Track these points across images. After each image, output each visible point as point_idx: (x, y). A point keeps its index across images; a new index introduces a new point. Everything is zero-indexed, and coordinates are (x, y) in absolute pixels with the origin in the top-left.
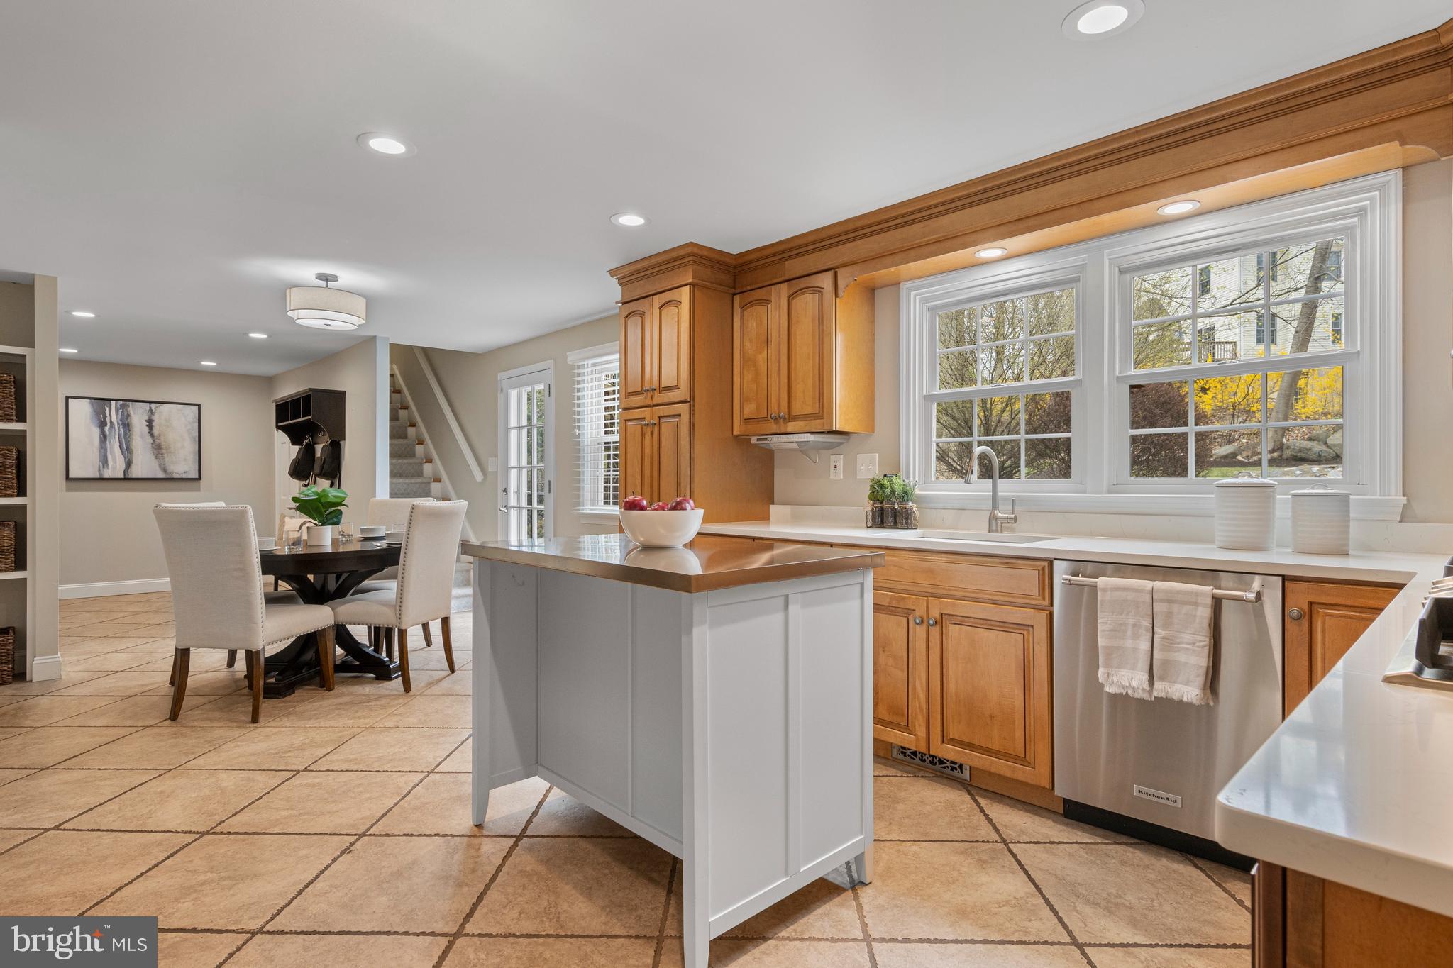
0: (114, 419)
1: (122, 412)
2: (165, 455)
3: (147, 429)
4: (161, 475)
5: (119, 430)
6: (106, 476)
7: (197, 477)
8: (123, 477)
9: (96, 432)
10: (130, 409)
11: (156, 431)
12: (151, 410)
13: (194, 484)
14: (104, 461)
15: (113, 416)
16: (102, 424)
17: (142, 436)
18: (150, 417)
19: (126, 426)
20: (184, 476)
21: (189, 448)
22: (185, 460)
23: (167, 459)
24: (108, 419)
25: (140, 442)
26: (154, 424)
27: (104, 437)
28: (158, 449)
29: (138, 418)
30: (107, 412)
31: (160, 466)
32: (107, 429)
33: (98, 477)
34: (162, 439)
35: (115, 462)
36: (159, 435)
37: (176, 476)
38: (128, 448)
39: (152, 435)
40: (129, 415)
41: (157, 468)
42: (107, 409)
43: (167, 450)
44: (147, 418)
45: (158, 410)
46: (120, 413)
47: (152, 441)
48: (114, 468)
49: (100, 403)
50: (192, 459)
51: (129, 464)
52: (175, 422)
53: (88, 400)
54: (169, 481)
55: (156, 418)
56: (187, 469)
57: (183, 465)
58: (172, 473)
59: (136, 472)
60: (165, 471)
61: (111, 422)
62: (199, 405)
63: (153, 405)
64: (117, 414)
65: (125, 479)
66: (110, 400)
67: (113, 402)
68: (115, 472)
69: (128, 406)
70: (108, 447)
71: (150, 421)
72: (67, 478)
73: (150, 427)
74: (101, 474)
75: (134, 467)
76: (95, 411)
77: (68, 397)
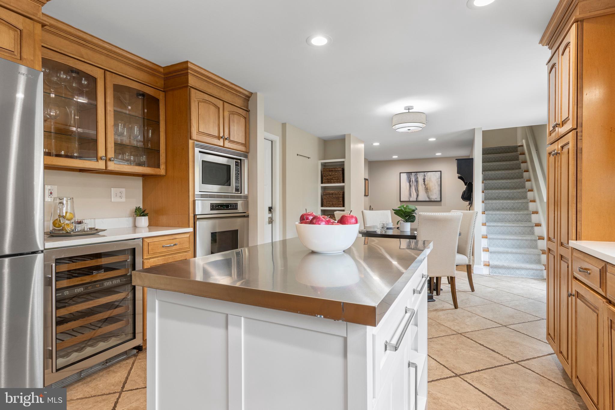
0: (413, 180)
2: (429, 192)
3: (423, 182)
4: (427, 200)
5: (414, 183)
6: (411, 200)
7: (440, 200)
8: (416, 200)
9: (408, 184)
10: (418, 175)
11: (426, 183)
12: (424, 175)
13: (439, 203)
14: (410, 195)
15: (413, 179)
16: (410, 182)
17: (421, 185)
18: (424, 178)
19: (417, 181)
20: (435, 200)
21: (437, 189)
22: (436, 193)
23: (429, 193)
24: (411, 179)
25: (421, 188)
26: (425, 180)
27: (410, 186)
28: (427, 189)
29: (420, 178)
30: (411, 177)
32: (411, 183)
33: (408, 200)
34: (428, 185)
35: (413, 195)
36: (427, 184)
37: (432, 200)
38: (417, 190)
39: (425, 184)
40: (418, 178)
41: (427, 197)
42: (411, 176)
43: (429, 190)
44: (423, 178)
45: (427, 175)
46: (415, 177)
47: (424, 187)
48: (413, 197)
49: (409, 173)
50: (438, 193)
51: (418, 196)
52: (433, 179)
53: (406, 173)
54: (430, 202)
55: (426, 178)
57: (435, 196)
58: (431, 199)
59: (420, 199)
60: (429, 198)
61: (412, 181)
62: (441, 171)
63: (425, 173)
64: (414, 178)
66: (412, 172)
67: (413, 173)
68: (414, 198)
69: (417, 174)
70: (411, 189)
71: (424, 179)
72: (400, 201)
73: (424, 181)
74: (409, 200)
75: (419, 197)
76: (408, 177)
77: (400, 173)
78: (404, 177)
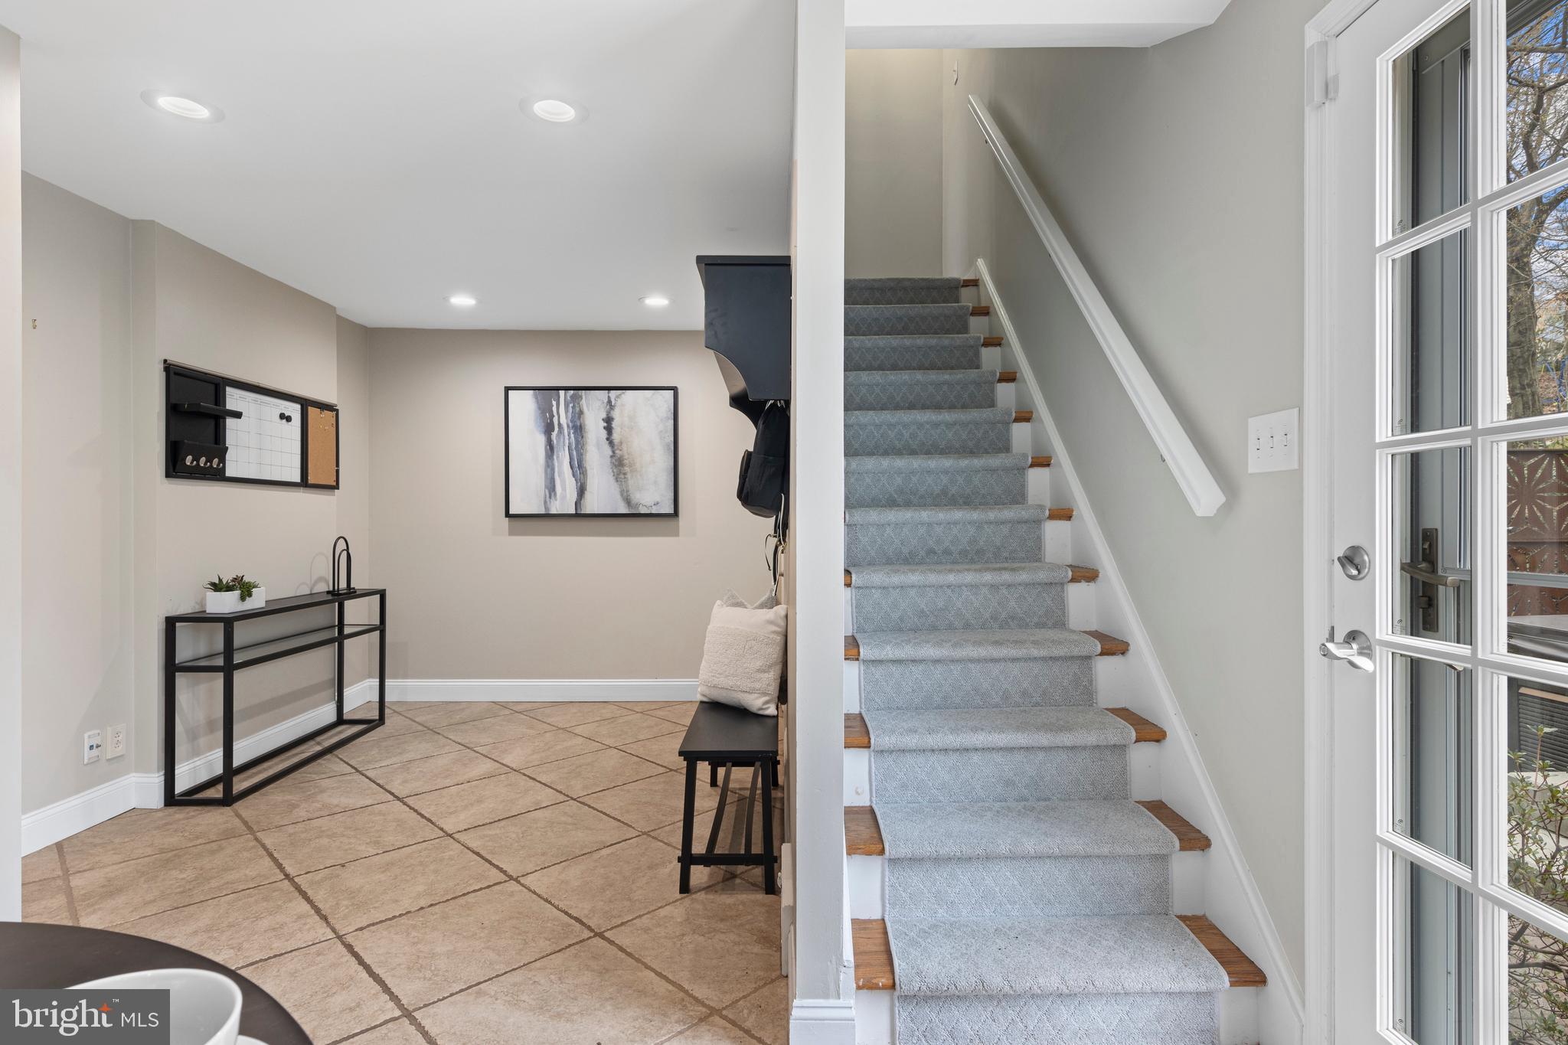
0: (563, 421)
1: (573, 407)
2: (629, 476)
3: (604, 434)
4: (623, 510)
5: (568, 437)
6: (553, 511)
7: (672, 512)
8: (574, 512)
9: (541, 439)
10: (583, 402)
11: (616, 436)
12: (609, 402)
13: (670, 524)
14: (551, 488)
15: (563, 417)
16: (548, 429)
17: (598, 445)
18: (608, 413)
19: (579, 429)
20: (654, 511)
21: (662, 462)
22: (655, 482)
23: (630, 482)
24: (555, 420)
25: (596, 456)
26: (614, 424)
27: (550, 448)
28: (619, 465)
29: (593, 409)
30: (554, 409)
31: (622, 493)
32: (554, 435)
33: (543, 512)
34: (624, 447)
35: (564, 489)
36: (621, 443)
37: (643, 511)
38: (580, 466)
39: (611, 442)
40: (581, 412)
41: (619, 498)
42: (554, 403)
43: (630, 466)
44: (604, 415)
45: (619, 402)
46: (571, 410)
47: (611, 453)
48: (564, 497)
49: (546, 392)
50: (666, 480)
51: (581, 491)
52: (642, 419)
53: (531, 392)
54: (633, 518)
55: (616, 414)
56: (657, 499)
57: (653, 495)
58: (637, 505)
59: (591, 506)
60: (628, 502)
61: (560, 424)
62: (675, 389)
63: (613, 393)
64: (567, 412)
65: (578, 516)
66: (558, 389)
67: (562, 393)
68: (564, 504)
69: (581, 397)
70: (556, 464)
71: (609, 420)
72: (508, 514)
73: (609, 429)
74: (546, 508)
75: (588, 495)
76: (539, 408)
77: (507, 389)
78: (524, 405)
